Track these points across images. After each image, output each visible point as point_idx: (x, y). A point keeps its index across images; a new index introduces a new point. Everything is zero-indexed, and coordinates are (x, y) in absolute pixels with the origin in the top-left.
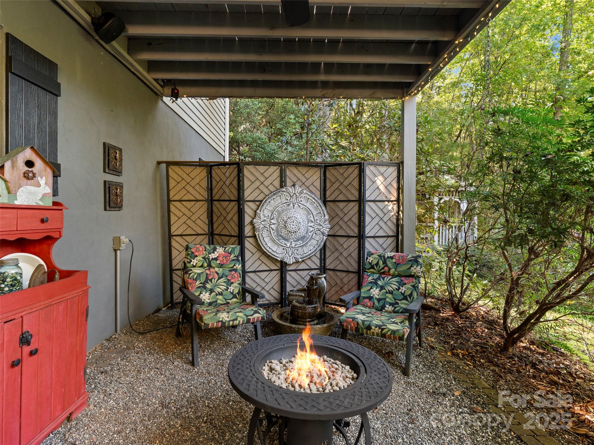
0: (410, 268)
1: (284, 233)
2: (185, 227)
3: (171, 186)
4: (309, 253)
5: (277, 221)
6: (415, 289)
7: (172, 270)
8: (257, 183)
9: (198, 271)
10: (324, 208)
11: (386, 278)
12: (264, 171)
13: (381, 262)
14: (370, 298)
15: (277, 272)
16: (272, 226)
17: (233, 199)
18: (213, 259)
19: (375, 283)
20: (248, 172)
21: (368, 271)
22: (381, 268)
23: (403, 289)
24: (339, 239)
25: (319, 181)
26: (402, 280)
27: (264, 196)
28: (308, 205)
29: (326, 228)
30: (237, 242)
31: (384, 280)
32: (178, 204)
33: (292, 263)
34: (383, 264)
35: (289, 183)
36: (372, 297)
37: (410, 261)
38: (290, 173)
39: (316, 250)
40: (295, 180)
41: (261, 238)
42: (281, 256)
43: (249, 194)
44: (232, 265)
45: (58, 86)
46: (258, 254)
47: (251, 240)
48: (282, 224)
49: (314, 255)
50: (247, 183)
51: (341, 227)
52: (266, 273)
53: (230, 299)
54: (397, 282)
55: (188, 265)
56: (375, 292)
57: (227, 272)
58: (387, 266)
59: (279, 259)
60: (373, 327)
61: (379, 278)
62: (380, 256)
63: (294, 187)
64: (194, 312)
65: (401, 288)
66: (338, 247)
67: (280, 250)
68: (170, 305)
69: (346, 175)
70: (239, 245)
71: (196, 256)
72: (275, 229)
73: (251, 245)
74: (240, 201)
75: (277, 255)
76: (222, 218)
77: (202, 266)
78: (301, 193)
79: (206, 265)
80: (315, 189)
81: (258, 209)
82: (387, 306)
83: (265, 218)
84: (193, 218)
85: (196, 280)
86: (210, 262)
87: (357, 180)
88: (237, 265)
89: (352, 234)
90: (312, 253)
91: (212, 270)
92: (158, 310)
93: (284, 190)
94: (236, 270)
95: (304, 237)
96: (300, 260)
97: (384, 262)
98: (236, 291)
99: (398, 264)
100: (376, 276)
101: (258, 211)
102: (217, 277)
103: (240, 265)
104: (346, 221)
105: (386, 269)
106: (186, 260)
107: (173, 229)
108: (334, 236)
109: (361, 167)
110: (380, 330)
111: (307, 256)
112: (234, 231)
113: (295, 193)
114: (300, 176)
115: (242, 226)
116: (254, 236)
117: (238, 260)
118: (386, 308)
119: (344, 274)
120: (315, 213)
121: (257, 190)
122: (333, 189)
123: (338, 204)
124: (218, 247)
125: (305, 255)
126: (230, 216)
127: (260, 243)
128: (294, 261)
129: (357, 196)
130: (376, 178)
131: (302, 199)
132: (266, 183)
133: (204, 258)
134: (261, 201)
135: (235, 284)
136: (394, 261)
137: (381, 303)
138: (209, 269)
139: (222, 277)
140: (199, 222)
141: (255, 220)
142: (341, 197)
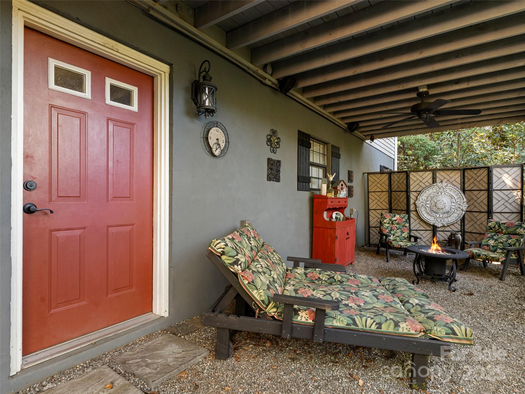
0: (516, 230)
1: (435, 209)
2: (376, 205)
3: (370, 184)
4: (452, 221)
5: (430, 202)
6: (518, 241)
7: (369, 227)
8: (418, 182)
9: (387, 225)
10: (463, 195)
11: (499, 235)
12: (422, 175)
13: (497, 226)
14: (488, 245)
15: (430, 231)
16: (427, 205)
17: (403, 190)
18: (394, 220)
19: (492, 237)
20: (413, 176)
21: (488, 231)
22: (496, 229)
23: (510, 241)
24: (474, 213)
25: (459, 178)
26: (510, 236)
27: (422, 188)
28: (451, 193)
29: (465, 207)
30: (406, 213)
31: (498, 236)
32: (373, 194)
33: (440, 226)
34: (498, 227)
35: (438, 180)
36: (489, 245)
37: (517, 225)
38: (439, 175)
39: (457, 220)
40: (442, 178)
41: (420, 212)
42: (433, 222)
43: (412, 187)
44: (404, 224)
45: (340, 155)
46: (418, 221)
47: (414, 213)
48: (433, 204)
49: (456, 222)
50: (411, 182)
51: (476, 206)
52: (424, 232)
53: (403, 240)
54: (506, 237)
55: (382, 222)
56: (492, 242)
57: (401, 227)
58: (501, 228)
59: (432, 224)
60: (481, 255)
61: (495, 235)
62: (496, 223)
63: (442, 183)
64: (387, 241)
65: (509, 240)
66: (473, 219)
67: (432, 219)
68: (368, 245)
69: (478, 174)
70: (407, 214)
71: (386, 218)
72: (429, 207)
73: (414, 216)
74: (408, 191)
75: (431, 222)
76: (397, 201)
77: (389, 223)
78: (446, 186)
79: (390, 223)
80: (457, 183)
81: (418, 196)
82: (498, 250)
83: (423, 201)
84: (381, 201)
85: (386, 229)
86: (393, 221)
87: (486, 177)
88: (406, 224)
89: (483, 210)
90: (454, 221)
91: (393, 225)
92: (363, 246)
93: (435, 185)
94: (406, 227)
95: (449, 212)
96: (446, 225)
97: (499, 226)
98: (406, 236)
99: (508, 227)
100: (493, 234)
101: (418, 197)
102: (396, 229)
103: (408, 224)
104: (479, 202)
105: (500, 230)
106: (381, 220)
107: (370, 206)
108: (470, 212)
109: (489, 170)
110: (485, 257)
111: (451, 223)
112: (404, 207)
113: (442, 187)
114: (446, 176)
115: (409, 205)
116: (416, 211)
117: (407, 222)
118: (497, 251)
119: (478, 235)
120: (456, 198)
121: (418, 186)
122: (469, 183)
123: (473, 192)
124: (396, 215)
125: (449, 222)
126: (401, 200)
127: (420, 215)
128: (442, 225)
129: (487, 187)
130: (502, 176)
131: (447, 190)
132: (423, 181)
133: (390, 219)
134: (420, 191)
135: (406, 233)
136: (506, 225)
137: (495, 248)
138: (392, 225)
139: (399, 229)
140: (384, 203)
141: (416, 202)
142: (475, 188)
